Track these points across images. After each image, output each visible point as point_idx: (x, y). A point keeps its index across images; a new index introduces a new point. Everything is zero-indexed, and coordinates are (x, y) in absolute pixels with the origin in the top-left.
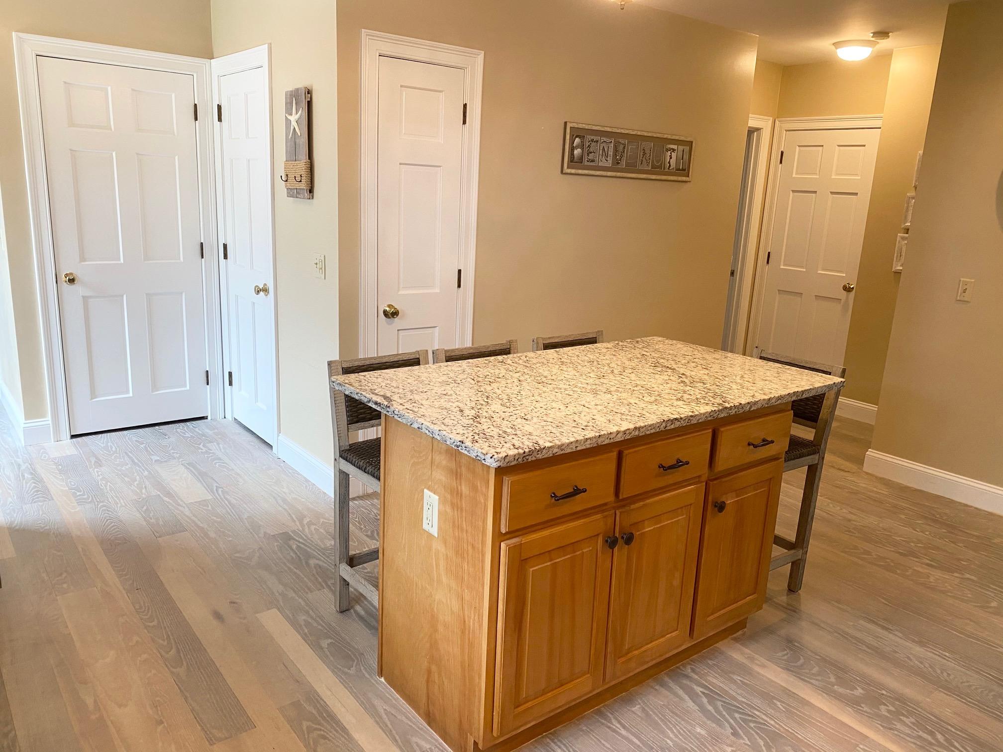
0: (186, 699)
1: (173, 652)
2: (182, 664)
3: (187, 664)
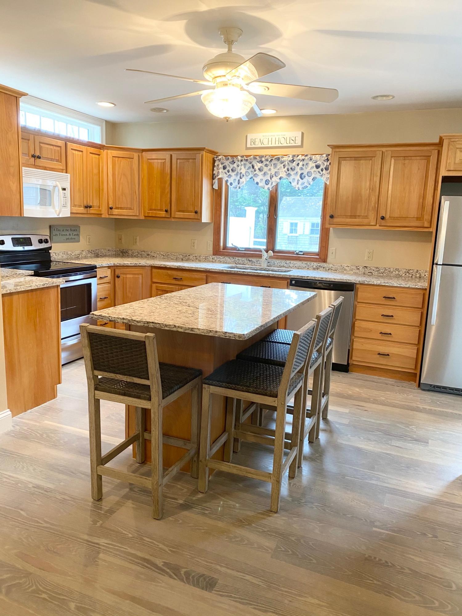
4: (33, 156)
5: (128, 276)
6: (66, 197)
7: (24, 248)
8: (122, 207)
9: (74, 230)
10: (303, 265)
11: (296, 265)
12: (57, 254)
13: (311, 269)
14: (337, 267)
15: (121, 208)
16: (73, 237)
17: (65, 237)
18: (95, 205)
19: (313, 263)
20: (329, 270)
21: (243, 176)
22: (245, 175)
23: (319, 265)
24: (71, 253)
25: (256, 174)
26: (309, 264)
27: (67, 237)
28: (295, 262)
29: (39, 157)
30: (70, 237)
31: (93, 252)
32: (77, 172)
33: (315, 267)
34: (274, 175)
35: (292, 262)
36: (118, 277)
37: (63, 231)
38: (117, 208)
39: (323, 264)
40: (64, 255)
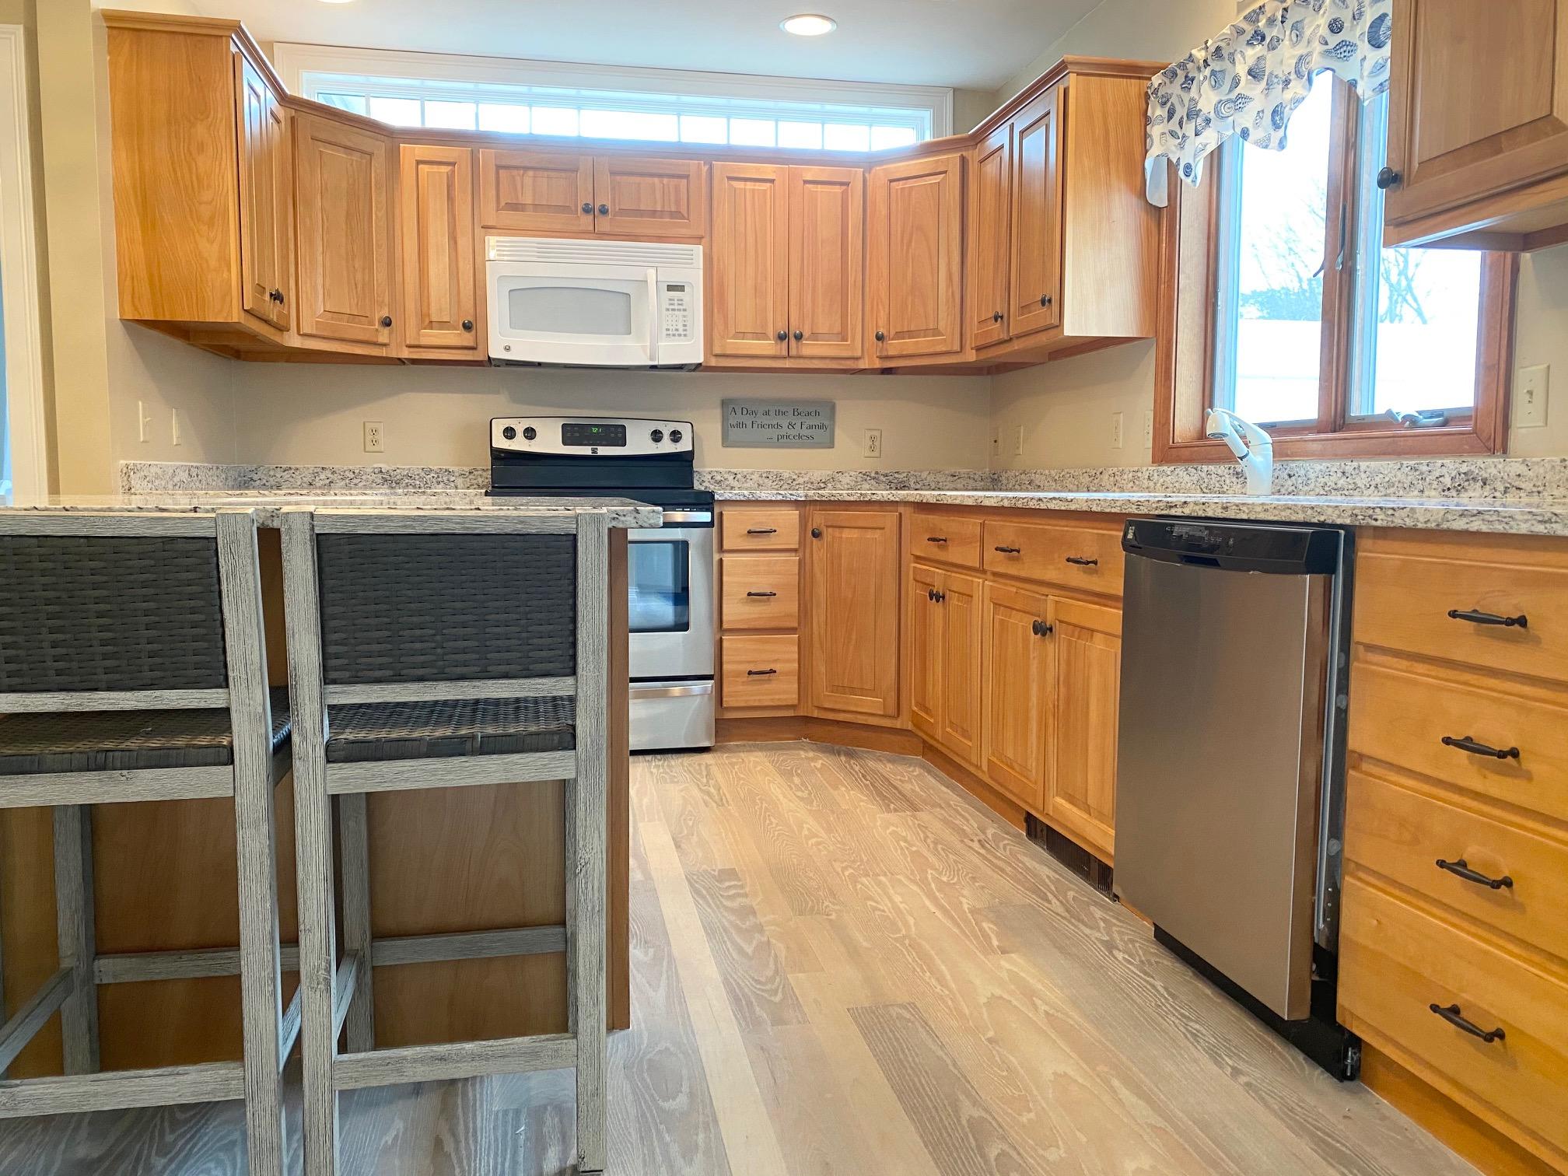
0: (955, 1064)
1: (993, 1153)
2: (968, 1121)
3: (959, 1121)
4: (587, 210)
5: (846, 534)
6: (685, 310)
7: (594, 451)
8: (913, 328)
9: (809, 414)
10: (1403, 478)
11: (1378, 480)
12: (739, 476)
13: (1433, 493)
14: (1542, 471)
15: (910, 334)
16: (805, 432)
17: (774, 433)
18: (823, 328)
19: (1440, 462)
20: (1506, 489)
21: (1208, 121)
22: (1212, 116)
23: (1464, 468)
24: (795, 477)
25: (1240, 96)
26: (1424, 468)
27: (784, 431)
28: (1374, 464)
29: (604, 211)
30: (792, 432)
31: (882, 478)
32: (751, 240)
33: (1447, 481)
34: (1293, 76)
35: (1364, 465)
36: (816, 534)
37: (767, 413)
38: (900, 335)
39: (1480, 462)
40: (766, 480)
